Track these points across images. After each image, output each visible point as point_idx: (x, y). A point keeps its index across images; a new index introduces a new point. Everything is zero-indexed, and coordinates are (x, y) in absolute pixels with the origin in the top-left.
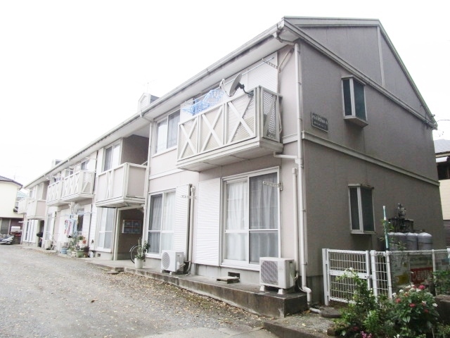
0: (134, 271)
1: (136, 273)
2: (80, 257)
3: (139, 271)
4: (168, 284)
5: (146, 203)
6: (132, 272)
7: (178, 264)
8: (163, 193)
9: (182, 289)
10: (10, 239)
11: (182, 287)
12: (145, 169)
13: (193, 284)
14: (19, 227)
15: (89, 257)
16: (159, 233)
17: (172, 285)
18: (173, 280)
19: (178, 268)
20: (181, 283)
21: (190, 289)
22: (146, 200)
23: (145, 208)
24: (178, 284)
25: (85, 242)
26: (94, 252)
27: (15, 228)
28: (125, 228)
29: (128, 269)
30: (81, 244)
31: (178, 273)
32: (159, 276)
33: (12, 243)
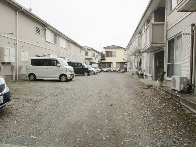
0: (157, 87)
1: (158, 89)
2: (139, 78)
3: (159, 88)
4: (173, 99)
5: (165, 46)
6: (156, 88)
7: (182, 86)
8: (175, 37)
9: (181, 105)
10: (123, 70)
11: (182, 104)
12: (164, 24)
13: (190, 104)
14: (126, 66)
15: (143, 78)
16: (173, 64)
17: (176, 100)
18: (177, 97)
19: (182, 89)
20: (181, 100)
21: (187, 107)
22: (165, 44)
23: (165, 49)
24: (179, 101)
25: (142, 71)
26: (146, 76)
27: (125, 66)
28: (158, 63)
29: (154, 86)
30: (140, 72)
31: (182, 92)
32: (168, 93)
33: (124, 72)
